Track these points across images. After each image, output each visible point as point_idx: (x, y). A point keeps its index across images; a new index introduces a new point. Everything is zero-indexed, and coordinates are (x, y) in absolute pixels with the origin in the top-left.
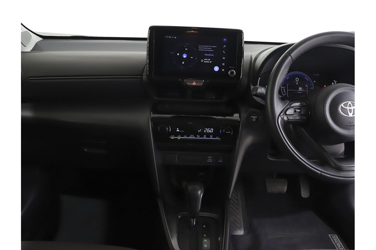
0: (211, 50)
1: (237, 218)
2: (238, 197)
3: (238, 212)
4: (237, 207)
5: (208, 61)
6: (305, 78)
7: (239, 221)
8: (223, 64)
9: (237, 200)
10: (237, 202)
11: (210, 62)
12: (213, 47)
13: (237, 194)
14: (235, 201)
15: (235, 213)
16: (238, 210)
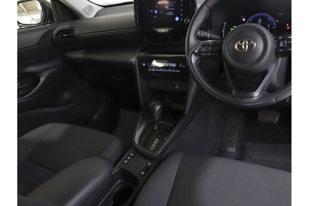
0: (173, 5)
1: (232, 139)
2: (237, 122)
3: (234, 134)
4: (235, 130)
5: (171, 13)
6: (268, 18)
7: (233, 141)
8: (182, 15)
9: (236, 125)
10: (235, 127)
11: (173, 14)
12: (174, 2)
13: (237, 120)
14: (234, 125)
15: (231, 135)
16: (234, 132)
